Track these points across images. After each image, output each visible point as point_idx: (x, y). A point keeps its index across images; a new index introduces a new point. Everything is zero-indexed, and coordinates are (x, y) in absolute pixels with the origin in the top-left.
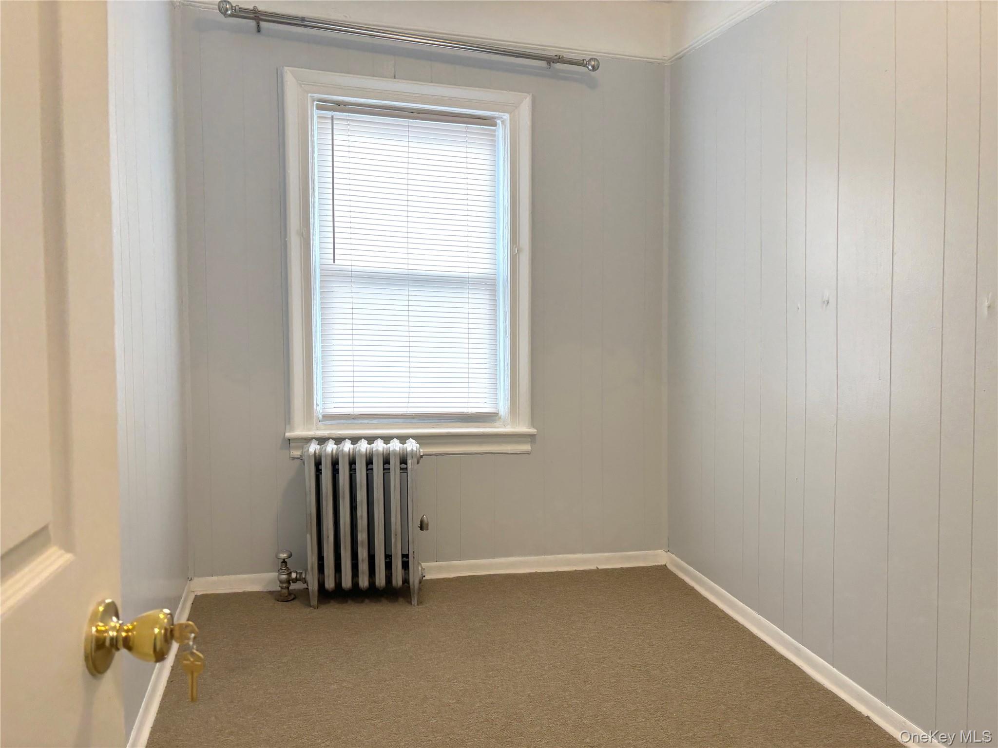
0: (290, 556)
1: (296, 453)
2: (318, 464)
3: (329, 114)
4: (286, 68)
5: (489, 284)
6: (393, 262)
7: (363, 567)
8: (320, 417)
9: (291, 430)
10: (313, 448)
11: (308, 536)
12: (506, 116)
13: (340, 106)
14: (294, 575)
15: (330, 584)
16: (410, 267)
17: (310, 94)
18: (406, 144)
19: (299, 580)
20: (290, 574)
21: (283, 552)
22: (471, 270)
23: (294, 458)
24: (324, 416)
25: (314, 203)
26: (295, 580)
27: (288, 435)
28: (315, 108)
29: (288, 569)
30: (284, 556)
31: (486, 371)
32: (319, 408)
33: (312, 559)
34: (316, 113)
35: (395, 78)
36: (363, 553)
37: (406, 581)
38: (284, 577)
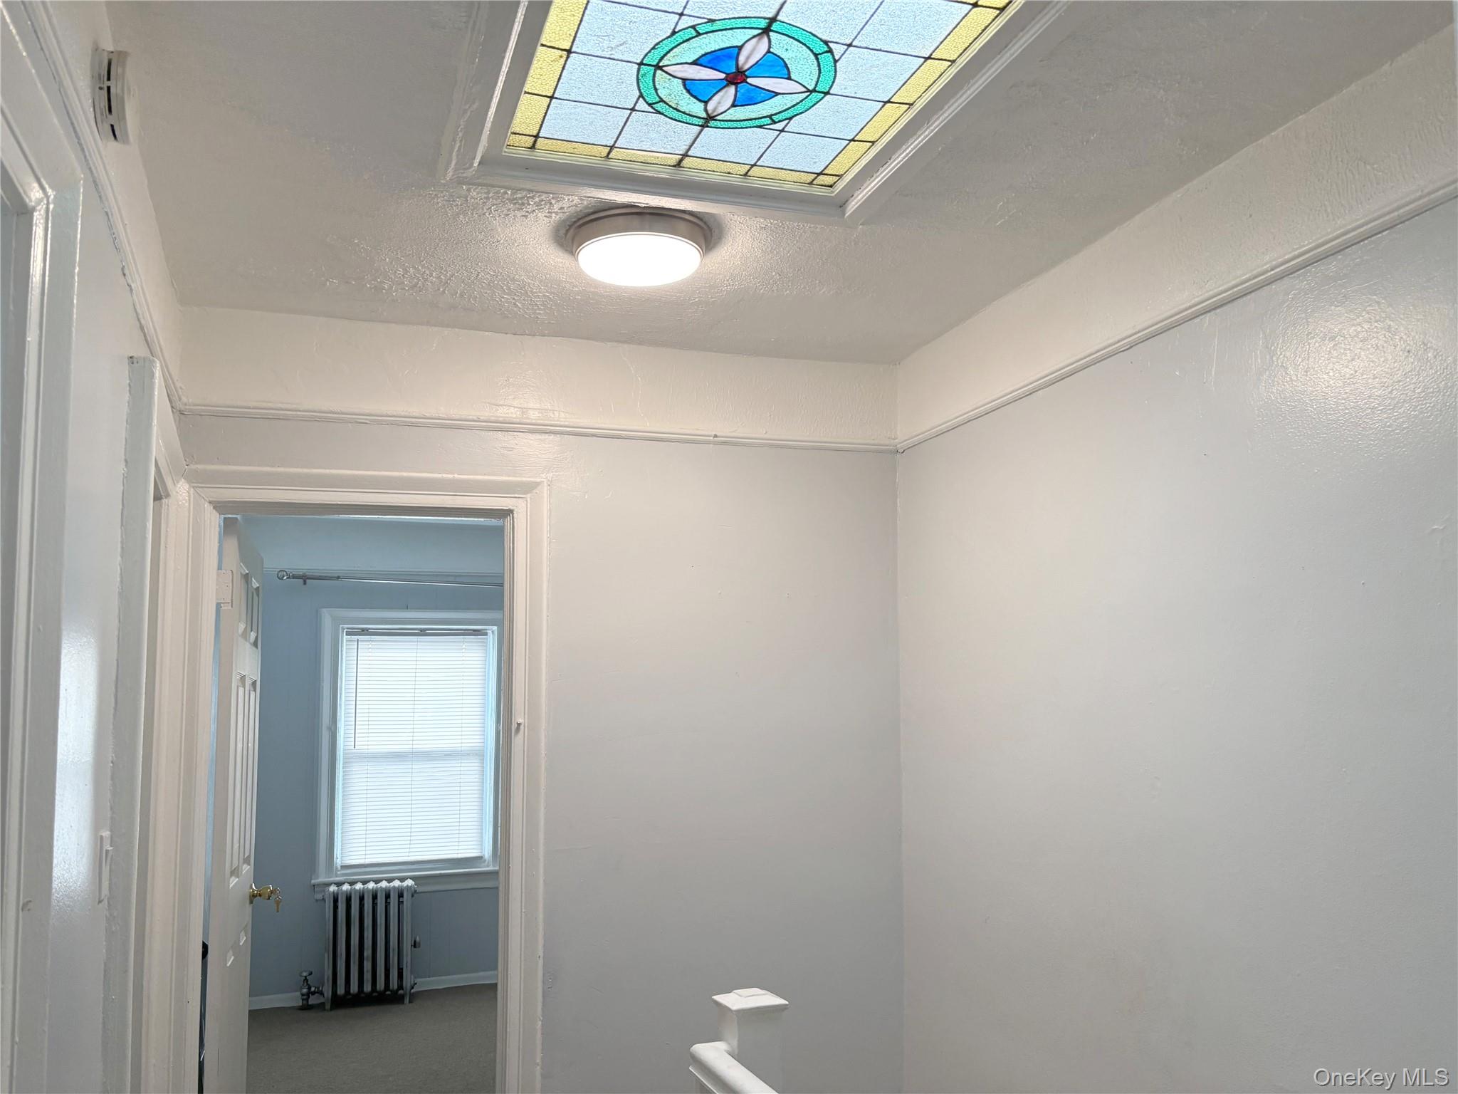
0: (311, 974)
1: (319, 896)
2: (336, 900)
3: (355, 638)
4: (324, 610)
5: (480, 754)
6: (401, 744)
7: (368, 976)
8: (339, 868)
9: (317, 878)
10: (333, 888)
11: (326, 955)
12: (495, 628)
13: (364, 632)
14: (313, 989)
15: (341, 991)
16: (414, 746)
17: (341, 626)
18: (415, 655)
19: (317, 993)
20: (309, 988)
21: (305, 971)
22: (463, 745)
23: (317, 900)
24: (342, 867)
25: (340, 705)
26: (314, 993)
27: (313, 881)
28: (345, 634)
29: (308, 984)
30: (305, 974)
31: (474, 823)
32: (338, 861)
33: (329, 973)
34: (345, 637)
35: (407, 609)
36: (368, 965)
37: (401, 987)
38: (305, 991)
